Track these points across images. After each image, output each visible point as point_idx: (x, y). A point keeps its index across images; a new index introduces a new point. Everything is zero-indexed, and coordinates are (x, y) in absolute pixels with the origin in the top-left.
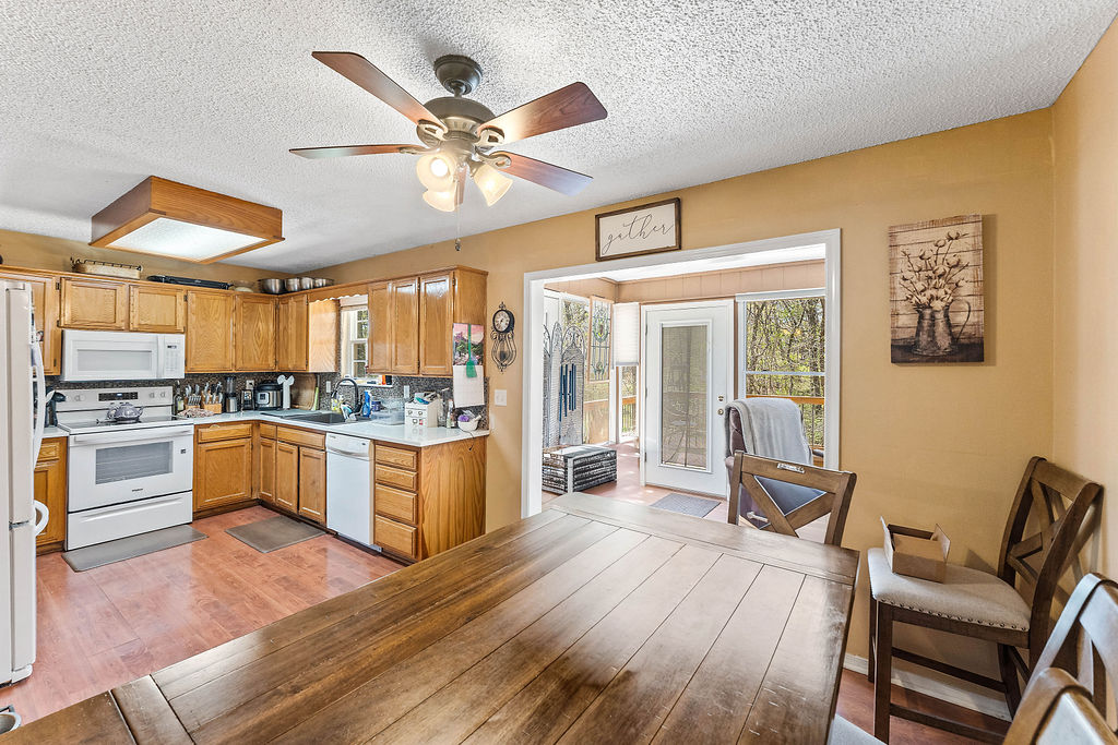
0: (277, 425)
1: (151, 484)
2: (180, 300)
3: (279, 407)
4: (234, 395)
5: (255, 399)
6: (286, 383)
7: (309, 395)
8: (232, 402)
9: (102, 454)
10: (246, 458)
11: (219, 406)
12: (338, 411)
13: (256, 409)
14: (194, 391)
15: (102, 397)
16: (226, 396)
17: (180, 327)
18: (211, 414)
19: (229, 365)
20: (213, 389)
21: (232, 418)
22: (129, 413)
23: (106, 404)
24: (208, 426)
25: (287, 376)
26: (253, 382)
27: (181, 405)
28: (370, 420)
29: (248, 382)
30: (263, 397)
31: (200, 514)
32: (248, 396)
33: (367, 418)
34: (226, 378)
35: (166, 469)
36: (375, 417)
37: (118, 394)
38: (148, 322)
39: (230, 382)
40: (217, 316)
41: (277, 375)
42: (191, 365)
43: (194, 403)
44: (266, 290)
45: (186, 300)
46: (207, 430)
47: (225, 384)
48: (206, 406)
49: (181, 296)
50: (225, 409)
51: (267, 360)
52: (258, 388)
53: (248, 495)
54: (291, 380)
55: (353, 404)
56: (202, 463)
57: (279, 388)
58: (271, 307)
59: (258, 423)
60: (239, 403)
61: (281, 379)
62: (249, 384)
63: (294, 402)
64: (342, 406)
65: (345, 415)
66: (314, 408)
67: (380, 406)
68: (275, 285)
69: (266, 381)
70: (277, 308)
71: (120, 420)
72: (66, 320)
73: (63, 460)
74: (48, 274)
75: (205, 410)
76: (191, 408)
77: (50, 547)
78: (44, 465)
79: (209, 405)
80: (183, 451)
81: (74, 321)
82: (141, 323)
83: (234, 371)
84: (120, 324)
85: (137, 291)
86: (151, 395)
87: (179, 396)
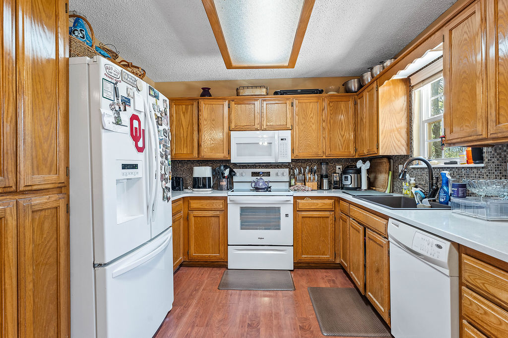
0: (350, 203)
1: (269, 236)
2: (289, 106)
3: (358, 188)
4: (326, 176)
5: (341, 180)
6: (364, 167)
7: (384, 178)
8: (325, 181)
9: (244, 210)
10: (330, 228)
11: (315, 185)
12: (410, 196)
13: (342, 188)
14: (300, 172)
15: (254, 174)
16: (322, 177)
17: (289, 126)
18: (310, 190)
19: (320, 153)
20: (311, 171)
21: (325, 194)
22: (261, 185)
23: (254, 179)
24: (303, 198)
25: (364, 161)
26: (341, 167)
27: (293, 182)
28: (449, 208)
29: (338, 167)
30: (346, 178)
31: (299, 265)
32: (336, 178)
33: (446, 205)
34: (321, 164)
35: (278, 228)
36: (458, 206)
37: (259, 169)
38: (271, 124)
39: (324, 167)
40: (312, 115)
41: (357, 160)
42: (296, 152)
43: (300, 181)
44: (348, 91)
45: (292, 106)
46: (303, 201)
47: (320, 169)
48: (307, 183)
49: (289, 102)
50: (320, 187)
51: (348, 148)
52: (345, 172)
53: (332, 259)
54: (368, 164)
55: (427, 189)
56: (299, 226)
57: (359, 171)
58: (351, 104)
59: (339, 199)
60: (330, 183)
61: (359, 164)
62: (339, 168)
63: (371, 185)
64: (414, 190)
65: (417, 200)
66: (388, 191)
67: (464, 191)
68: (354, 85)
69: (350, 166)
70: (356, 104)
71: (257, 189)
72: (233, 126)
73: (226, 211)
74: (224, 99)
75: (307, 187)
76: (299, 184)
77: (222, 264)
78: (218, 213)
79: (309, 183)
80: (287, 215)
81: (236, 126)
82: (268, 124)
83: (324, 157)
84: (257, 126)
85: (265, 103)
86: (277, 174)
87: (292, 175)
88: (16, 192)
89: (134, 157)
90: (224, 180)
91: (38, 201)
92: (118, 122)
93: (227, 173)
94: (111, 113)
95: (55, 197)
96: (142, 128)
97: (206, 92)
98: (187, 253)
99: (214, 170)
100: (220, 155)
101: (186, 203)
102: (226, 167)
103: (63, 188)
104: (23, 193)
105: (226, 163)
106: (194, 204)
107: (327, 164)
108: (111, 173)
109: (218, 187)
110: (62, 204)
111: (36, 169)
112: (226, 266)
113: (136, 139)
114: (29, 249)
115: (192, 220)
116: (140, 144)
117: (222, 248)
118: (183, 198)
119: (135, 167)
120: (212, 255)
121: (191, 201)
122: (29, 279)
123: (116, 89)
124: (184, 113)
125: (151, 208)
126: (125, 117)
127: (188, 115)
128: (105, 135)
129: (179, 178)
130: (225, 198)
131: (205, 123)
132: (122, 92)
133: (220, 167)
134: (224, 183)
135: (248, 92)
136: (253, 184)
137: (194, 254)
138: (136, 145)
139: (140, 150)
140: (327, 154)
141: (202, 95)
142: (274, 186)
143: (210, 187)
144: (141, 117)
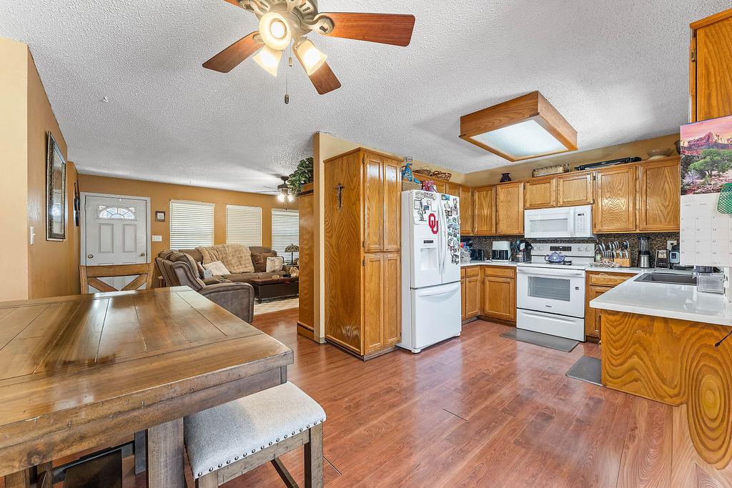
1: (557, 305)
4: (647, 253)
8: (644, 258)
9: (532, 280)
11: (627, 262)
15: (552, 249)
17: (590, 200)
18: (616, 267)
20: (622, 247)
21: (621, 270)
26: (675, 242)
27: (598, 257)
29: (670, 242)
30: (674, 256)
32: (664, 254)
34: (639, 238)
35: (566, 297)
37: (561, 246)
38: (569, 200)
39: (644, 242)
42: (599, 227)
45: (595, 180)
46: (597, 276)
47: (639, 244)
48: (615, 259)
50: (635, 264)
60: (651, 260)
62: (672, 244)
71: (551, 262)
72: (528, 205)
73: (514, 278)
74: (521, 182)
75: (614, 263)
76: (606, 260)
77: (511, 323)
78: (509, 280)
79: (618, 260)
80: (577, 288)
81: (530, 205)
82: (565, 200)
83: (638, 231)
84: (554, 204)
85: (562, 180)
86: (579, 249)
87: (598, 251)
88: (383, 252)
89: (431, 236)
90: (520, 253)
91: (390, 256)
92: (422, 219)
93: (522, 246)
94: (418, 215)
95: (396, 255)
96: (436, 220)
97: (506, 178)
98: (483, 309)
99: (511, 245)
100: (515, 232)
101: (483, 270)
102: (521, 242)
103: (399, 251)
104: (385, 252)
105: (521, 237)
106: (489, 271)
107: (648, 238)
108: (418, 244)
109: (514, 259)
110: (398, 258)
111: (389, 243)
112: (515, 326)
113: (432, 227)
114: (387, 274)
115: (487, 284)
116: (435, 229)
117: (512, 310)
118: (480, 265)
119: (432, 242)
120: (503, 313)
121: (487, 269)
122: (387, 286)
123: (421, 203)
124: (485, 198)
125: (442, 265)
126: (426, 216)
127: (488, 199)
128: (415, 227)
129: (481, 250)
130: (514, 268)
131: (502, 204)
132: (424, 203)
133: (516, 241)
134: (520, 256)
135: (542, 173)
136: (547, 258)
137: (488, 310)
138: (433, 230)
139: (434, 232)
140: (641, 228)
141: (502, 181)
142: (574, 261)
143: (507, 259)
144: (436, 215)
